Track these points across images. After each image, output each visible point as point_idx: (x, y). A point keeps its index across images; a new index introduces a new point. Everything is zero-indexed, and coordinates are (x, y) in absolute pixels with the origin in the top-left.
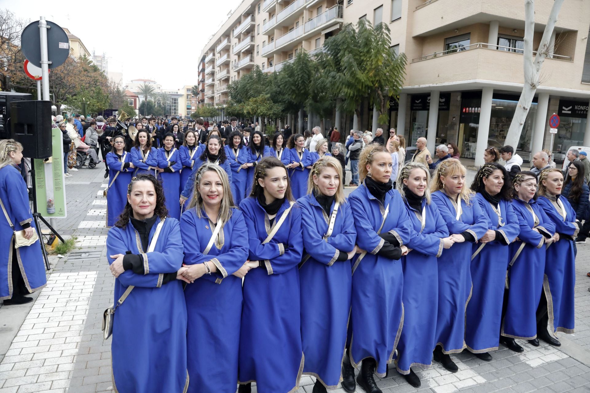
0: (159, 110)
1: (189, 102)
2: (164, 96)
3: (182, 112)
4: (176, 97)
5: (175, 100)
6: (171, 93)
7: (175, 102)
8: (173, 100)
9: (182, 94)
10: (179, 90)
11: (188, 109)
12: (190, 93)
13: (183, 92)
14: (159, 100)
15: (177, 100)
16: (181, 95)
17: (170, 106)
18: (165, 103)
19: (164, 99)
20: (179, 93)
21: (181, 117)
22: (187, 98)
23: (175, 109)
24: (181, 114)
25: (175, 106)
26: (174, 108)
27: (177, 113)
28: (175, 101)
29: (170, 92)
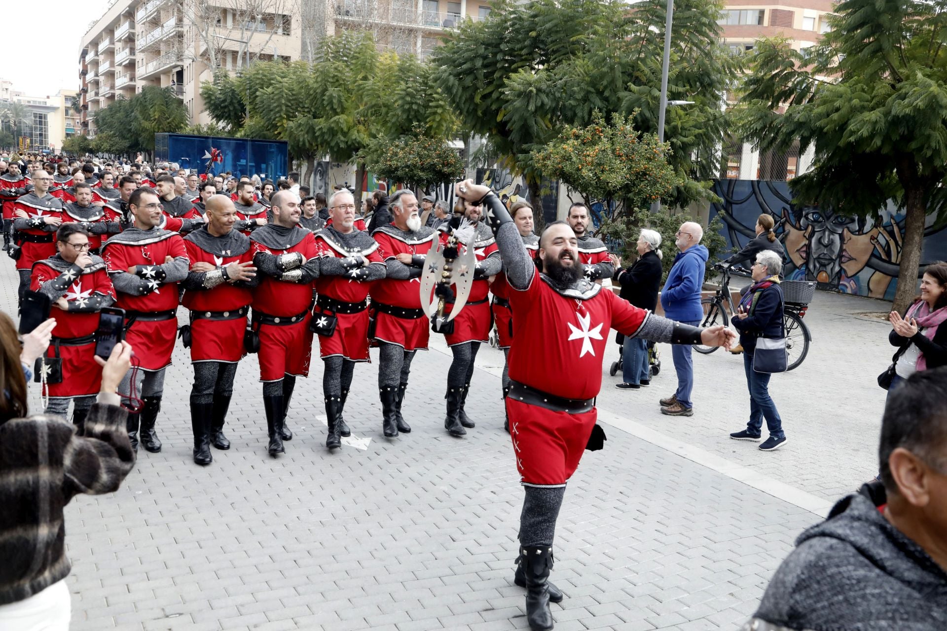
0: (7, 137)
1: (71, 122)
2: (16, 109)
3: (56, 140)
4: (43, 112)
5: (41, 117)
6: (31, 104)
7: (41, 123)
8: (35, 117)
9: (56, 105)
10: (48, 97)
11: (68, 135)
12: (69, 105)
13: (59, 103)
14: (6, 117)
15: (45, 118)
16: (54, 109)
17: (31, 128)
18: (20, 123)
19: (17, 115)
20: (48, 105)
21: (53, 150)
22: (67, 114)
23: (41, 135)
24: (54, 145)
25: (41, 129)
26: (38, 133)
27: (46, 143)
28: (41, 119)
29: (29, 102)
